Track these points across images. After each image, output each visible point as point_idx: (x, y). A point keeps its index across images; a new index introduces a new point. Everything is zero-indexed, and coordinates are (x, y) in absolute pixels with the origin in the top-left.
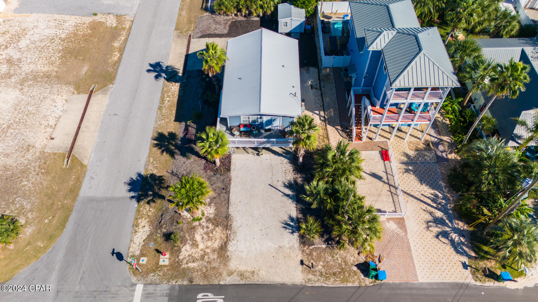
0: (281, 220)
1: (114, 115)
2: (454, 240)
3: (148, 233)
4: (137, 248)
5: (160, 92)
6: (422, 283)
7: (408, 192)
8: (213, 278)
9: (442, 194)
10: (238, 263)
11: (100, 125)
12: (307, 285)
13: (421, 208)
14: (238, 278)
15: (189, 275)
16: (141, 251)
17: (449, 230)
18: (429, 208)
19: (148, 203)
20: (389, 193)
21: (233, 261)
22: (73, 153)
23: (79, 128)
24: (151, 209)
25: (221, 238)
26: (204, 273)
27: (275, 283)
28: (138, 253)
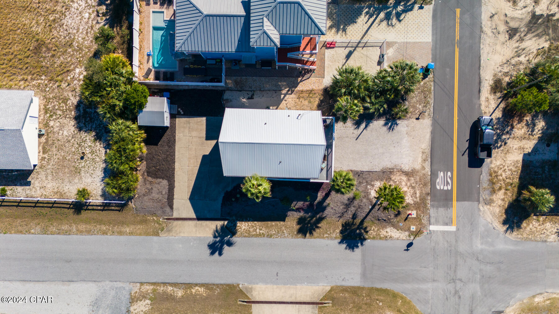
0: (387, 132)
1: (277, 276)
2: (403, 10)
3: (392, 228)
4: (403, 234)
5: (249, 238)
6: (432, 40)
7: (363, 33)
8: (426, 179)
9: (366, 8)
10: (416, 163)
11: (289, 285)
12: (432, 116)
13: (377, 27)
14: (427, 162)
15: (424, 196)
16: (405, 231)
17: (395, 11)
18: (377, 21)
19: (367, 232)
20: (364, 48)
21: (415, 167)
22: (318, 301)
23: (292, 303)
24: (372, 229)
25: (400, 175)
26: (423, 186)
27: (430, 137)
28: (407, 233)
